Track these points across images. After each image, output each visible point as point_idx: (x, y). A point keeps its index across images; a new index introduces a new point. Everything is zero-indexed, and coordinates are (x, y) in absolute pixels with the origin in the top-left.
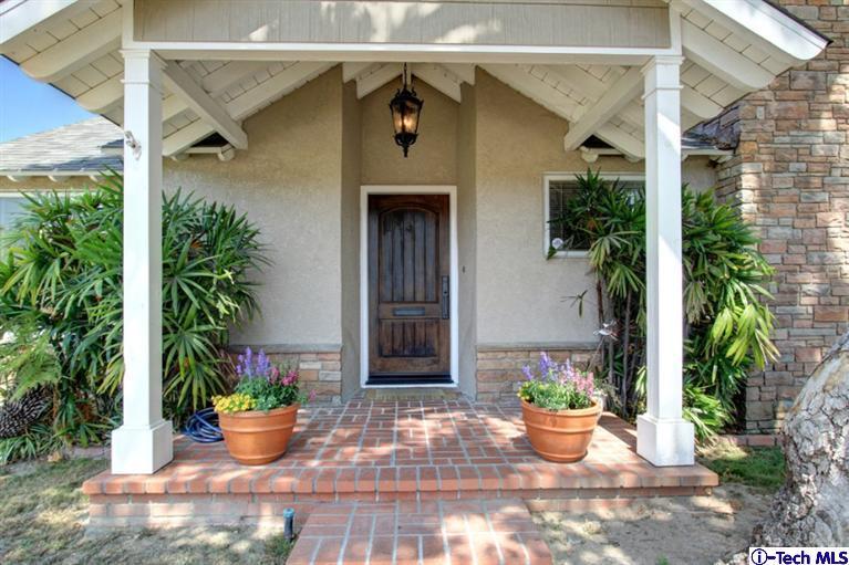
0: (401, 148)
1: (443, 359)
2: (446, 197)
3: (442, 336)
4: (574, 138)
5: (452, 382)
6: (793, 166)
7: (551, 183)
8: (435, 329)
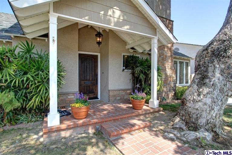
0: (98, 45)
1: (96, 94)
2: (97, 56)
3: (96, 88)
4: (128, 47)
5: (99, 99)
6: (162, 56)
7: (123, 55)
8: (94, 87)
